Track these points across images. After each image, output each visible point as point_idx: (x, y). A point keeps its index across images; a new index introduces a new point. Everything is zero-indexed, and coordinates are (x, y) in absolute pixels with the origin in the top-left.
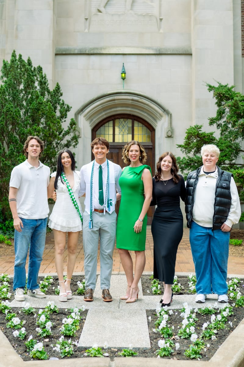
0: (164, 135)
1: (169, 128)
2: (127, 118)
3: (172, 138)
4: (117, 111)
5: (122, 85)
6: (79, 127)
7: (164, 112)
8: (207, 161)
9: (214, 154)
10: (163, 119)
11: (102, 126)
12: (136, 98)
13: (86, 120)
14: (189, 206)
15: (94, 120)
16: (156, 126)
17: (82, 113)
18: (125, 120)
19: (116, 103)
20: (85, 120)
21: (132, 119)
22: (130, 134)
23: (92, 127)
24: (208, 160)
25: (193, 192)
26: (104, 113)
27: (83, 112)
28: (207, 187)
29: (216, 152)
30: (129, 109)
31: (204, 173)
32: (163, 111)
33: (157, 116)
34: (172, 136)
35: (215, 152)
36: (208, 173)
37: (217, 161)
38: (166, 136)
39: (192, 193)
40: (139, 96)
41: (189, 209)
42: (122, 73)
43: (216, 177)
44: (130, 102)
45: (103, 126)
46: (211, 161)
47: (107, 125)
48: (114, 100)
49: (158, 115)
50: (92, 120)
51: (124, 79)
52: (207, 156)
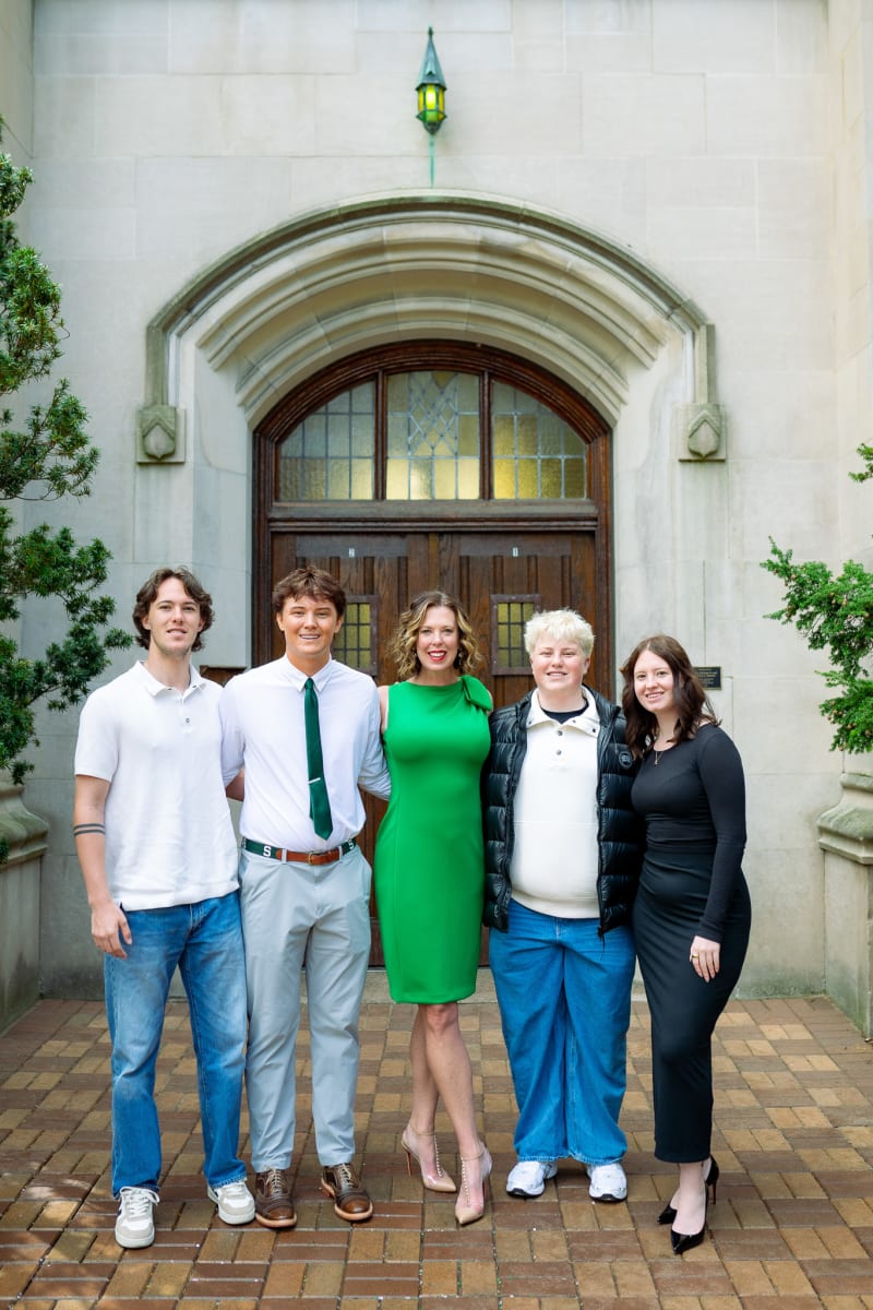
0: (673, 446)
1: (702, 408)
2: (456, 367)
3: (717, 466)
4: (394, 317)
5: (426, 164)
6: (172, 402)
7: (668, 317)
8: (549, 674)
9: (573, 647)
10: (663, 354)
11: (312, 408)
12: (503, 236)
13: (219, 369)
14: (498, 844)
15: (265, 368)
16: (622, 401)
17: (187, 319)
18: (441, 375)
19: (392, 268)
20: (207, 369)
21: (481, 374)
22: (468, 453)
23: (253, 411)
24: (551, 669)
25: (508, 793)
26: (320, 331)
27: (197, 317)
28: (563, 770)
29: (579, 639)
30: (465, 306)
31: (547, 718)
32: (665, 308)
33: (630, 344)
34: (721, 456)
35: (576, 639)
36: (562, 717)
37: (585, 671)
38: (688, 456)
39: (505, 797)
40: (522, 226)
41: (499, 858)
42: (421, 88)
43: (594, 731)
44: (470, 262)
45: (323, 409)
46: (564, 670)
47: (339, 403)
48: (379, 248)
49: (636, 333)
50: (253, 369)
51: (433, 127)
52: (549, 653)
